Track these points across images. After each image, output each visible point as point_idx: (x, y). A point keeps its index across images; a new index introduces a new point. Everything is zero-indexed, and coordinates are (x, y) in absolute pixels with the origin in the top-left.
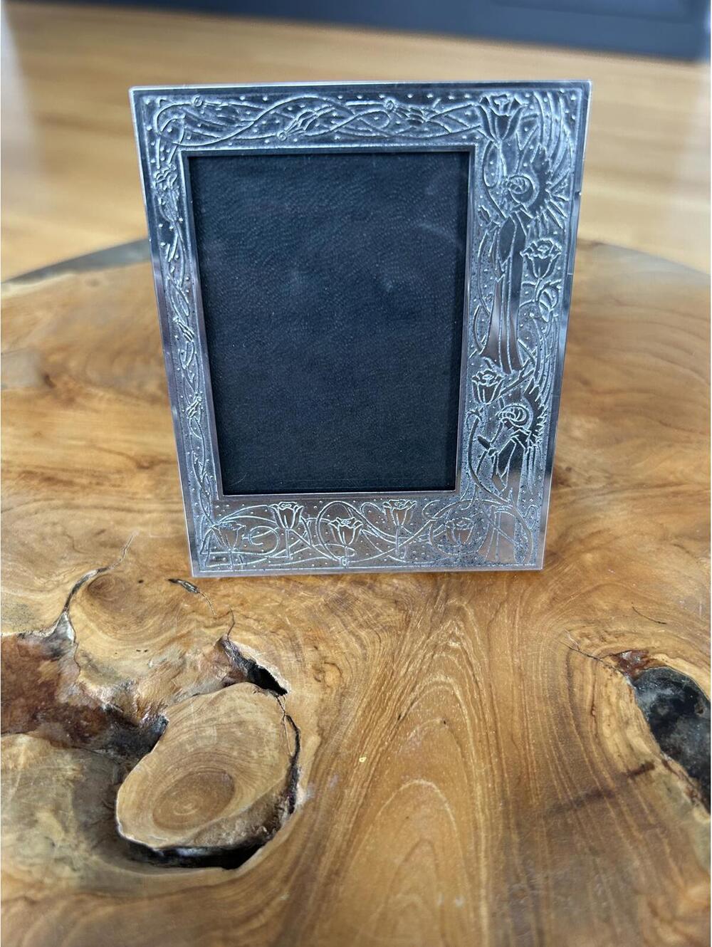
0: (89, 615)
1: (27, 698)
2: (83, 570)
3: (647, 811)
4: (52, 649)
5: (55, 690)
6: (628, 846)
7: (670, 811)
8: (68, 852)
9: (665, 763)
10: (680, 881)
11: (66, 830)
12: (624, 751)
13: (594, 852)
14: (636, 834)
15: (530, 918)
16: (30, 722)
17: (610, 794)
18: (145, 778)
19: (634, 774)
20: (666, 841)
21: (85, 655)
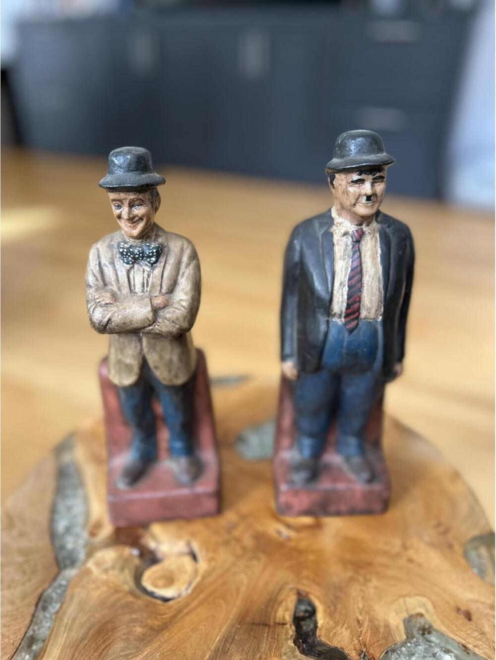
3: (276, 634)
6: (265, 641)
7: (283, 637)
9: (291, 626)
10: (272, 655)
12: (281, 617)
13: (255, 637)
14: (269, 638)
15: (228, 645)
17: (269, 626)
18: (153, 571)
19: (279, 624)
20: (276, 644)
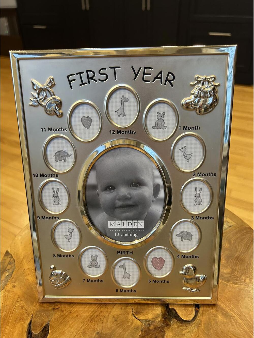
0: (143, 316)
1: (157, 332)
2: (131, 314)
4: (148, 325)
5: (158, 327)
8: (191, 329)
11: (187, 329)
16: (163, 332)
18: (182, 314)
21: (153, 319)
